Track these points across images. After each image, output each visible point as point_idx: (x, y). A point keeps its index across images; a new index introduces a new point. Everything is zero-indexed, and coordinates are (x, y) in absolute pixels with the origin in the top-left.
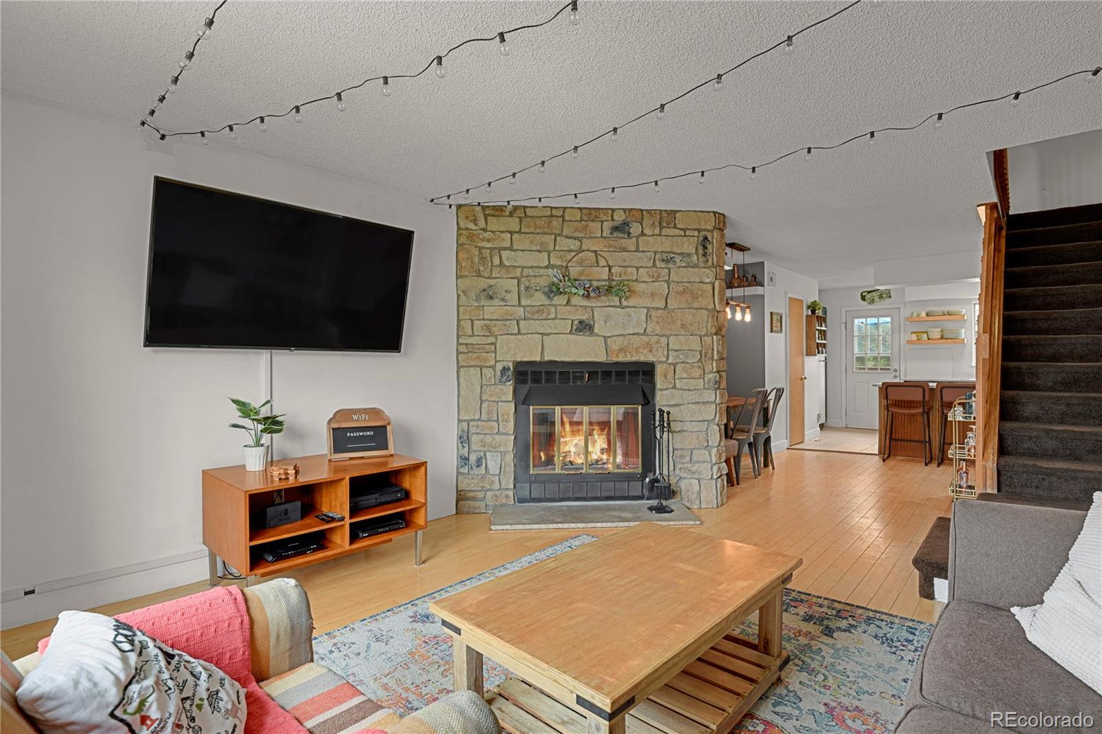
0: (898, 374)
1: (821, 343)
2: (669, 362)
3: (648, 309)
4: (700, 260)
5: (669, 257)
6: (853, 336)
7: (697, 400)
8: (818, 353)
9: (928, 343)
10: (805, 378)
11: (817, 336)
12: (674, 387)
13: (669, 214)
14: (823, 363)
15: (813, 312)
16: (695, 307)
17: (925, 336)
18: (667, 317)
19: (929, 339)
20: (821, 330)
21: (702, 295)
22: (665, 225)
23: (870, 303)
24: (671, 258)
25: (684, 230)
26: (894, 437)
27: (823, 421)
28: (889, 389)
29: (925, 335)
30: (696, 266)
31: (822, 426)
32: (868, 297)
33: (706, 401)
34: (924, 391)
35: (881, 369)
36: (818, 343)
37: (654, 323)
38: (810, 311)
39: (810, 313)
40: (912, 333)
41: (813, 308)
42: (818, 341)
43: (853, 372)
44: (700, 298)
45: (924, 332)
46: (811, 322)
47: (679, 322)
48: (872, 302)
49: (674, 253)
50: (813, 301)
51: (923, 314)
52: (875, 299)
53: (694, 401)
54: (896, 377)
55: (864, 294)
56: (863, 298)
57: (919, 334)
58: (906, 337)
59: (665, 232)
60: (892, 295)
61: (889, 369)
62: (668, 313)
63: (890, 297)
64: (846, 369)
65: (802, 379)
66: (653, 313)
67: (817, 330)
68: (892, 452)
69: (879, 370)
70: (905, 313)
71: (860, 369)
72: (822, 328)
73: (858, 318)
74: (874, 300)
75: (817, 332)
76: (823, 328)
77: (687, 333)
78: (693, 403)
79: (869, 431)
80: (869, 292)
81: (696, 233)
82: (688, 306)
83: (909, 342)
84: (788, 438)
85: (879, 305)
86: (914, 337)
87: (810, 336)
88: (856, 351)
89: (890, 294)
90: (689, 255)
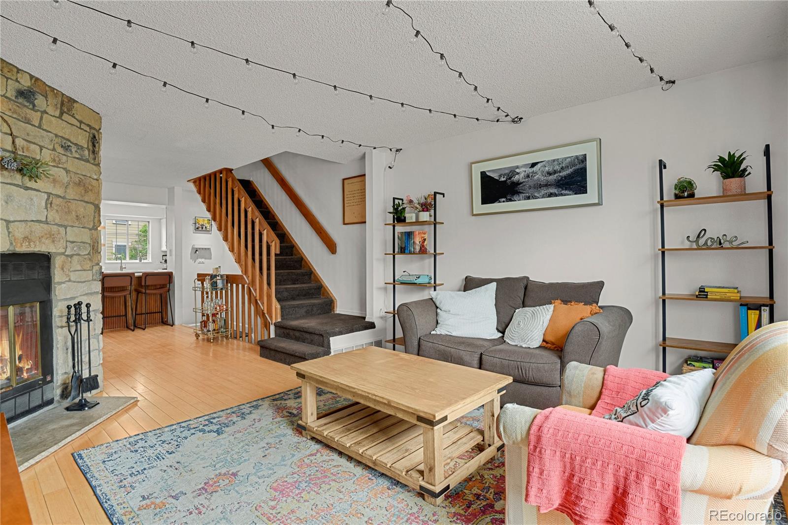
2: (66, 254)
3: (49, 194)
4: (91, 156)
5: (66, 145)
7: (87, 292)
12: (70, 281)
13: (69, 101)
16: (86, 200)
18: (65, 206)
21: (91, 190)
22: (66, 110)
24: (69, 146)
25: (81, 122)
30: (87, 161)
33: (93, 292)
34: (131, 278)
37: (55, 211)
44: (90, 192)
47: (74, 213)
49: (71, 142)
53: (84, 293)
59: (65, 117)
62: (66, 203)
66: (54, 200)
77: (80, 225)
78: (84, 295)
81: (88, 129)
82: (81, 199)
90: (82, 147)
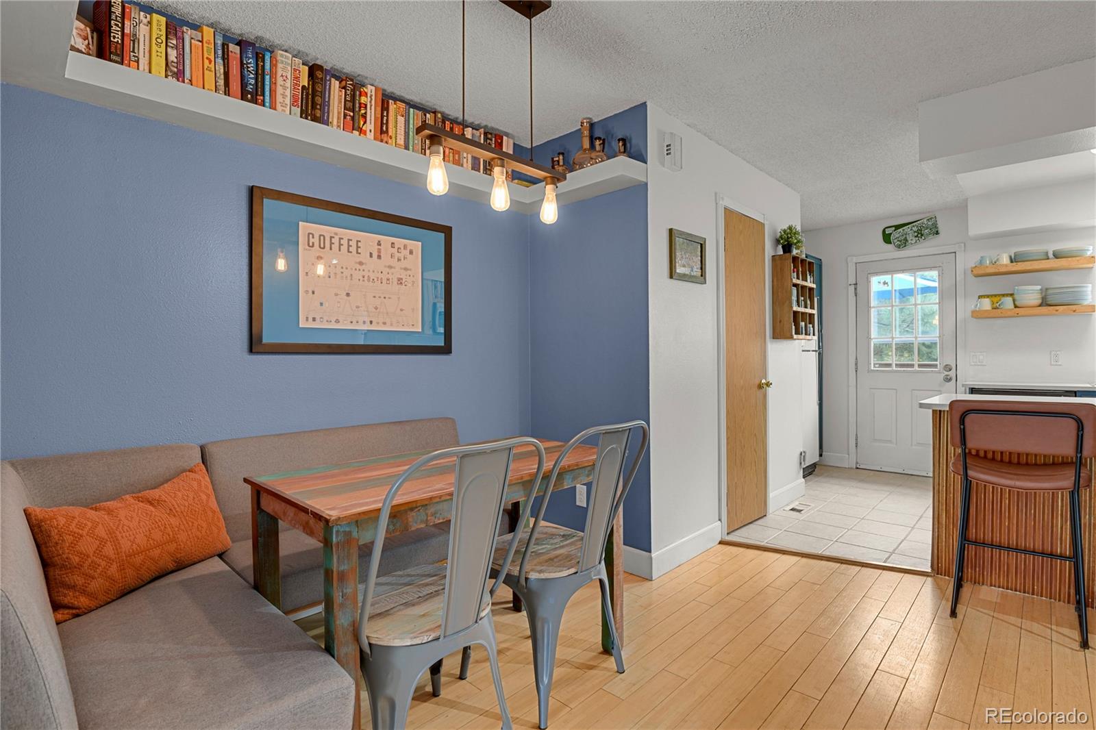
0: (952, 373)
1: (803, 313)
6: (869, 307)
8: (797, 333)
9: (1018, 315)
10: (768, 384)
11: (794, 298)
14: (814, 357)
15: (787, 248)
17: (1008, 302)
19: (1016, 307)
20: (803, 287)
23: (899, 246)
26: (972, 533)
27: (812, 458)
28: (968, 419)
29: (1009, 300)
31: (810, 471)
32: (896, 235)
35: (920, 366)
36: (795, 313)
38: (780, 247)
39: (781, 252)
40: (980, 297)
41: (786, 242)
42: (795, 308)
43: (870, 371)
45: (1007, 295)
46: (782, 270)
48: (903, 243)
50: (785, 227)
51: (1005, 260)
52: (910, 238)
54: (950, 380)
55: (888, 232)
56: (887, 238)
57: (996, 299)
58: (966, 306)
60: (940, 230)
61: (935, 366)
63: (937, 233)
64: (856, 364)
65: (760, 386)
67: (795, 285)
68: (968, 572)
69: (916, 368)
70: (966, 260)
71: (881, 365)
72: (804, 283)
73: (877, 273)
74: (906, 240)
75: (794, 290)
76: (810, 283)
79: (901, 478)
80: (897, 227)
83: (977, 315)
84: (724, 518)
85: (917, 250)
86: (986, 304)
87: (779, 299)
88: (874, 333)
89: (936, 227)
